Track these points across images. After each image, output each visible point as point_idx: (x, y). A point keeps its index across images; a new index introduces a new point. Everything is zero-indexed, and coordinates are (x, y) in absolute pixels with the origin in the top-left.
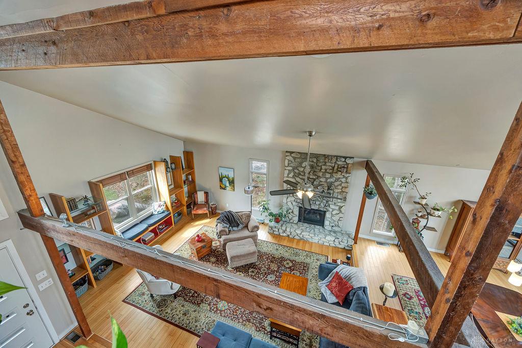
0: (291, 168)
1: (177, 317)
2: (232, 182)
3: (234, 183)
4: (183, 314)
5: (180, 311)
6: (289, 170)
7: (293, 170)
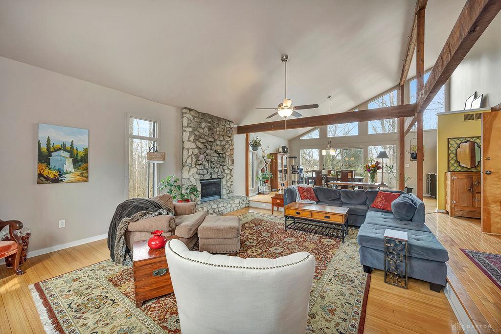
0: (191, 130)
1: (344, 324)
2: (81, 161)
3: (86, 162)
4: (333, 314)
5: (327, 321)
6: (190, 132)
7: (193, 131)
